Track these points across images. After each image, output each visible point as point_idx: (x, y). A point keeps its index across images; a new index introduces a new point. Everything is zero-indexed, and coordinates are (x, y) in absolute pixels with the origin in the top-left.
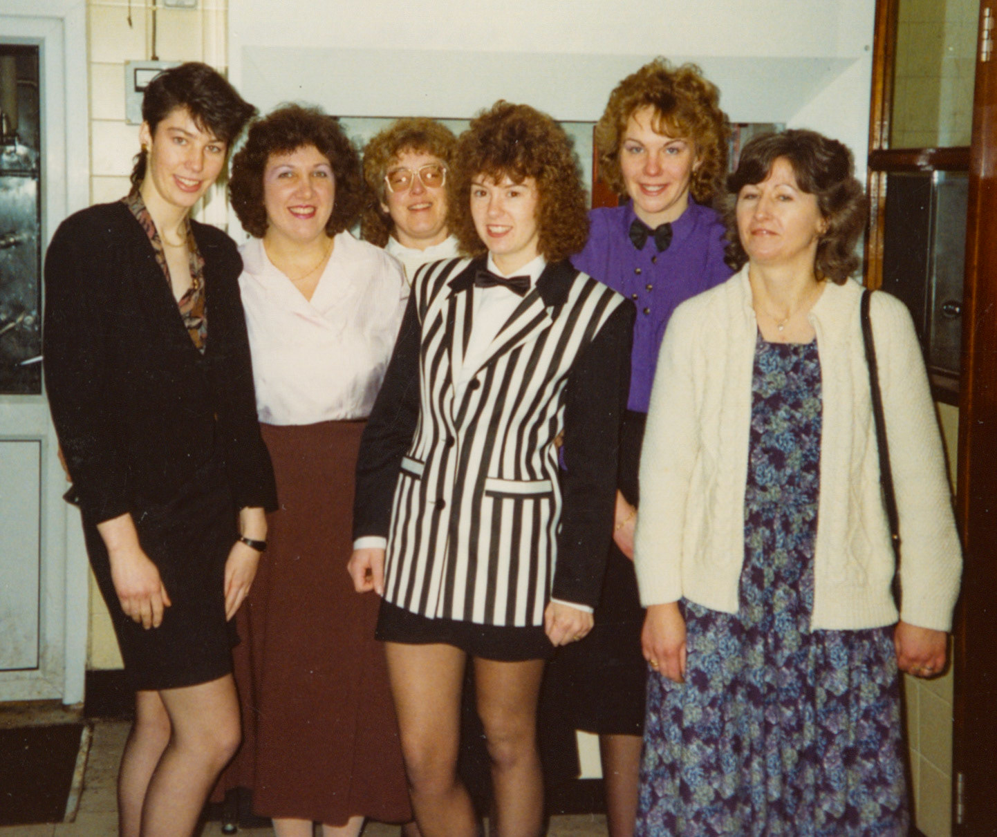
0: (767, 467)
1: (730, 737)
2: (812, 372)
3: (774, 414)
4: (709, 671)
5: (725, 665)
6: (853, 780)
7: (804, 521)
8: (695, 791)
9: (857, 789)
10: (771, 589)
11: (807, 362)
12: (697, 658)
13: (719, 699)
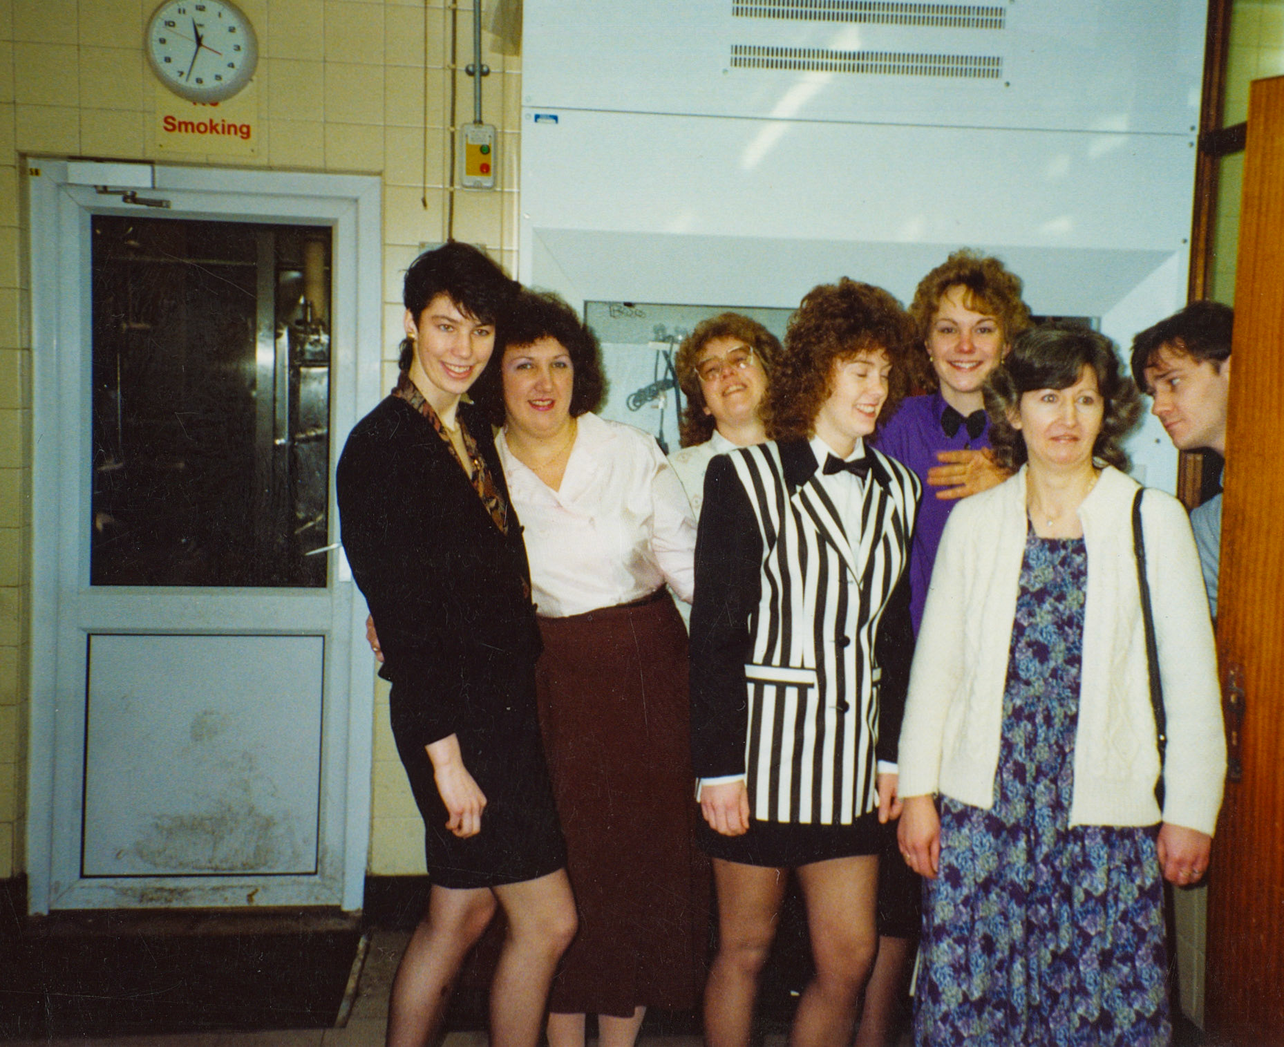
0: (1031, 661)
1: (980, 937)
2: (1079, 566)
3: (1039, 606)
4: (963, 867)
5: (979, 863)
6: (1109, 983)
7: (1066, 716)
8: (944, 992)
9: (1112, 993)
10: (1033, 784)
11: (1074, 556)
12: (951, 854)
13: (972, 897)
